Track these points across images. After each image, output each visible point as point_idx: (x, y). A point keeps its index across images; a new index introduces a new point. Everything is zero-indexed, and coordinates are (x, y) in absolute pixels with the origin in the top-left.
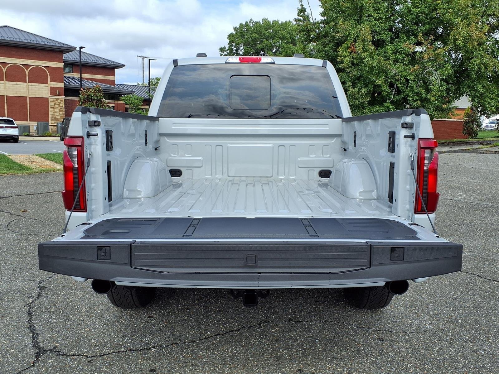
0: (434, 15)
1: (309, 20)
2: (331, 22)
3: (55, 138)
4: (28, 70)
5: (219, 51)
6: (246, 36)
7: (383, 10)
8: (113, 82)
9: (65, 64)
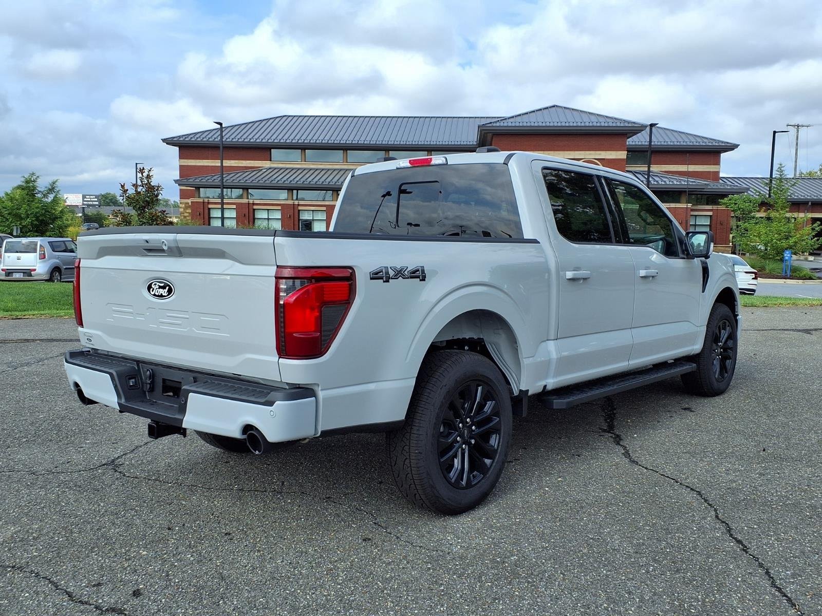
8: (715, 176)
9: (628, 151)
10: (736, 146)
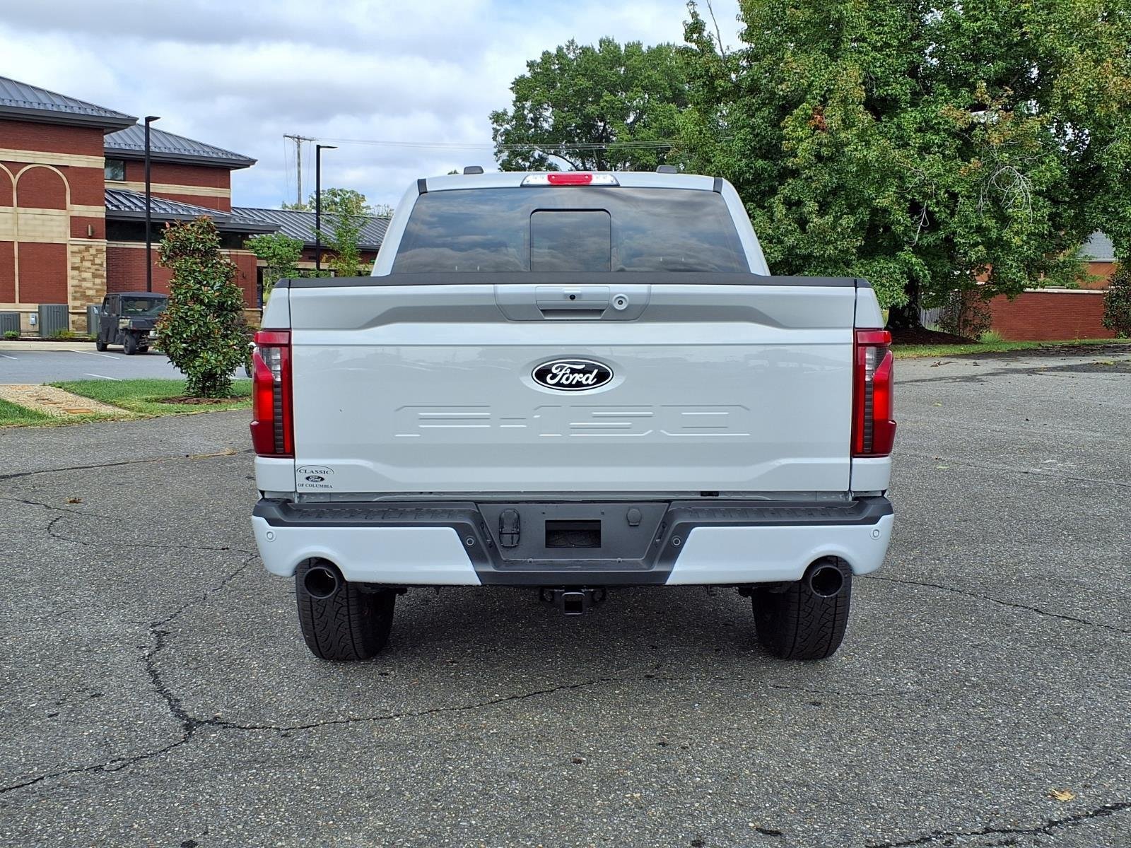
0: (1016, 37)
1: (712, 50)
2: (766, 56)
3: (84, 343)
4: (18, 176)
5: (491, 121)
6: (559, 85)
7: (891, 27)
8: (225, 203)
9: (107, 159)
10: (253, 162)
